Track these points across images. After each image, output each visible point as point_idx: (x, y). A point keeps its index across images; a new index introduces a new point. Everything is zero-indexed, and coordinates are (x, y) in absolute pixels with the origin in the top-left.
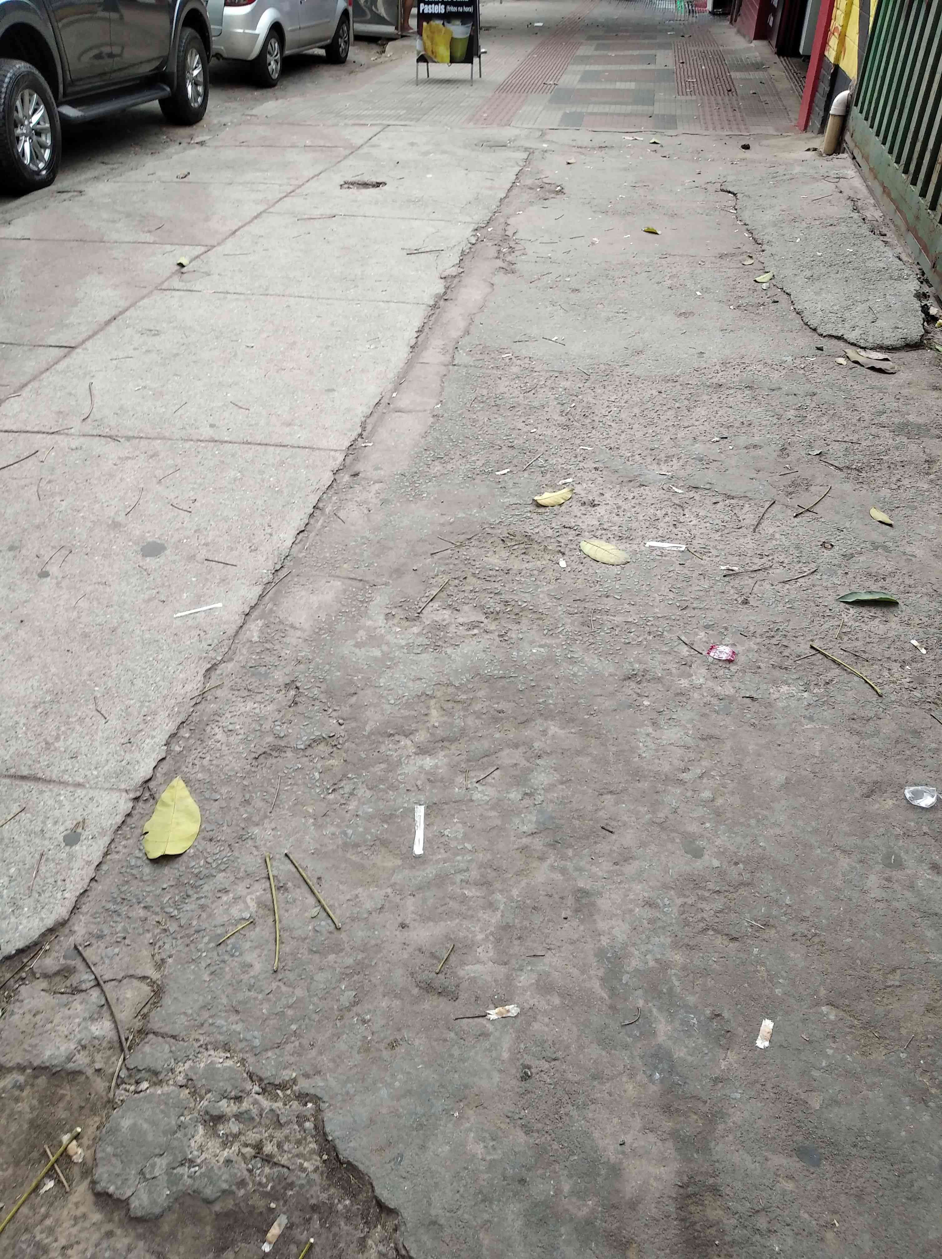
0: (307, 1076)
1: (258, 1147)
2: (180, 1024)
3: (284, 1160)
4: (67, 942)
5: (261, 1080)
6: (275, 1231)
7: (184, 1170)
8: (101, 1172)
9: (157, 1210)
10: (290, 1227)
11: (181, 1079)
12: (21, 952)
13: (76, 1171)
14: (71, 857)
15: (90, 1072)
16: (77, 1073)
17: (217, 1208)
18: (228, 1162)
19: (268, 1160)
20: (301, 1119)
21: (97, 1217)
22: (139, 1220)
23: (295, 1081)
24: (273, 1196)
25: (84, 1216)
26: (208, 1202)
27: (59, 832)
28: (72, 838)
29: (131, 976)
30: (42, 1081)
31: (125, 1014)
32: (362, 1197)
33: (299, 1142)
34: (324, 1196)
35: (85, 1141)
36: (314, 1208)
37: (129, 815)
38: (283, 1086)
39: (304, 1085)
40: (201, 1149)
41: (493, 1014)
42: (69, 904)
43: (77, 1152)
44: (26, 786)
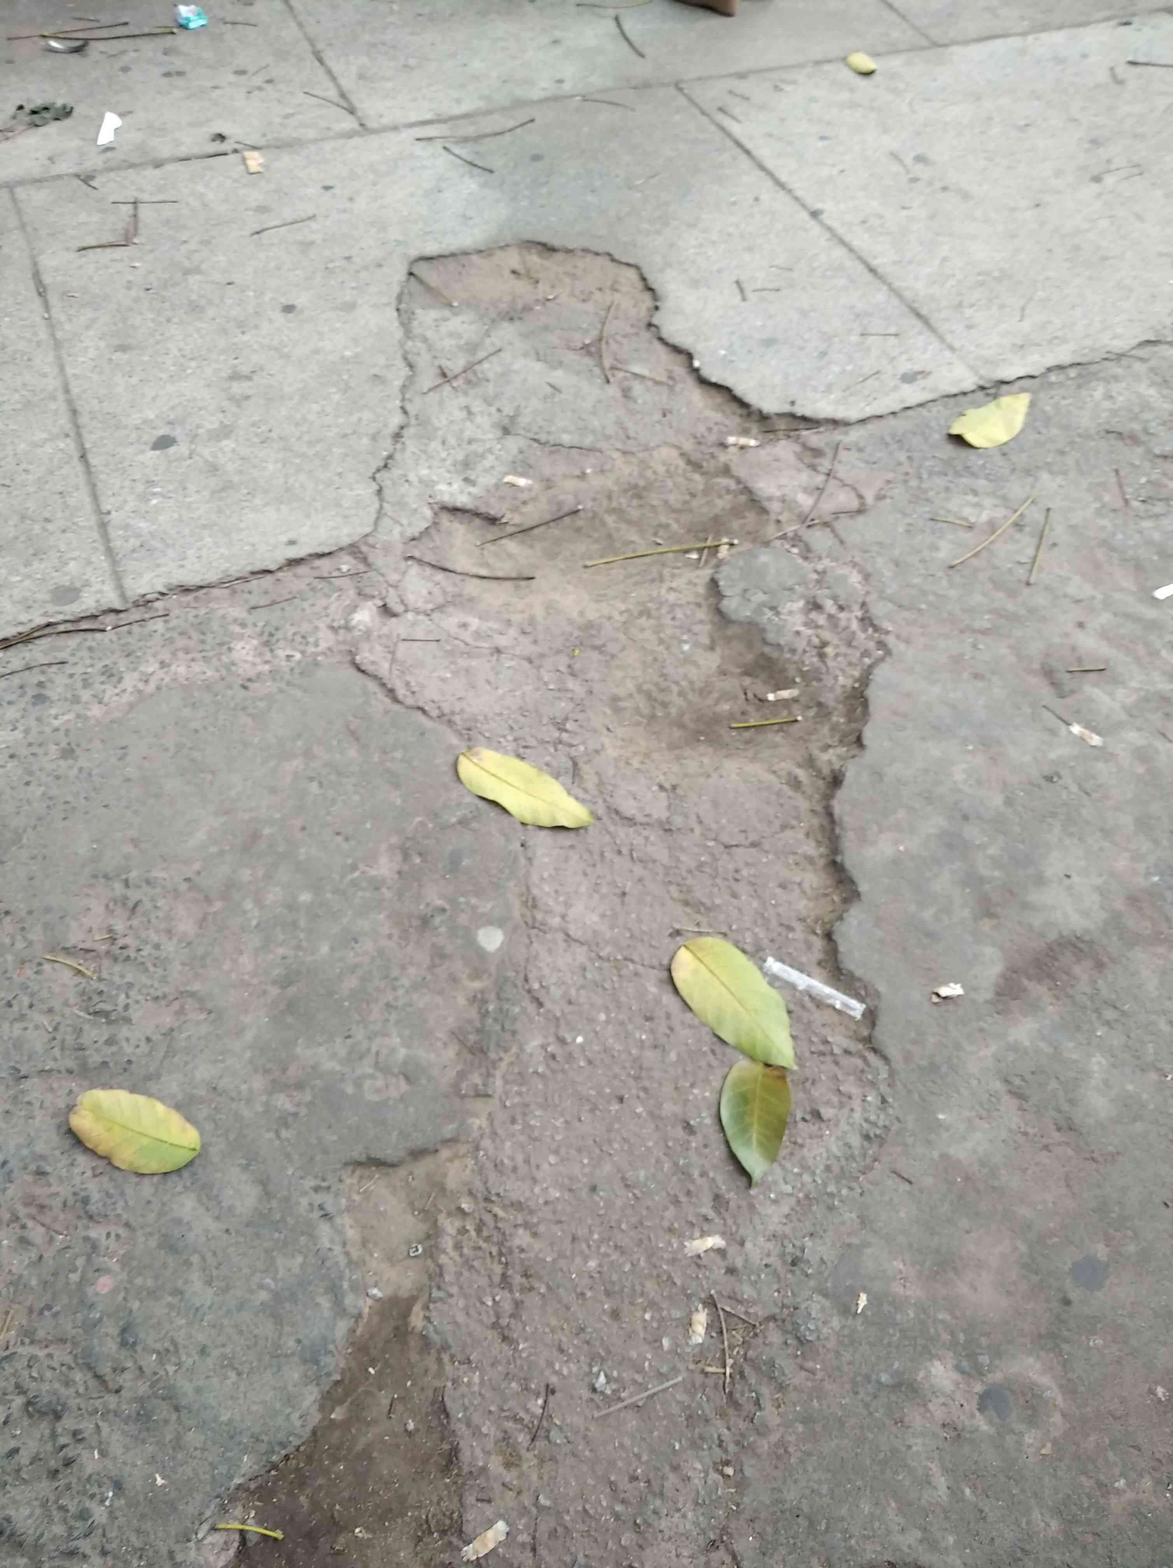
0: (898, 637)
1: (824, 644)
2: (853, 539)
3: (831, 663)
4: (837, 436)
5: (867, 611)
6: (785, 694)
7: (769, 614)
8: (725, 570)
9: (734, 617)
10: (795, 700)
11: (820, 567)
12: (804, 419)
13: (714, 561)
14: (895, 388)
15: (773, 517)
16: (764, 511)
17: (767, 650)
18: (798, 633)
19: (822, 656)
20: (866, 653)
21: (701, 590)
22: (719, 612)
23: (887, 633)
24: (803, 675)
25: (695, 585)
26: (765, 642)
27: (905, 367)
28: (909, 378)
29: (854, 489)
30: (743, 498)
31: (827, 506)
32: (854, 725)
33: (850, 664)
34: (831, 703)
35: (734, 550)
36: (820, 705)
37: (964, 394)
38: (876, 629)
39: (891, 640)
40: (791, 613)
41: (1076, 729)
42: (862, 416)
43: (724, 552)
44: (914, 321)
